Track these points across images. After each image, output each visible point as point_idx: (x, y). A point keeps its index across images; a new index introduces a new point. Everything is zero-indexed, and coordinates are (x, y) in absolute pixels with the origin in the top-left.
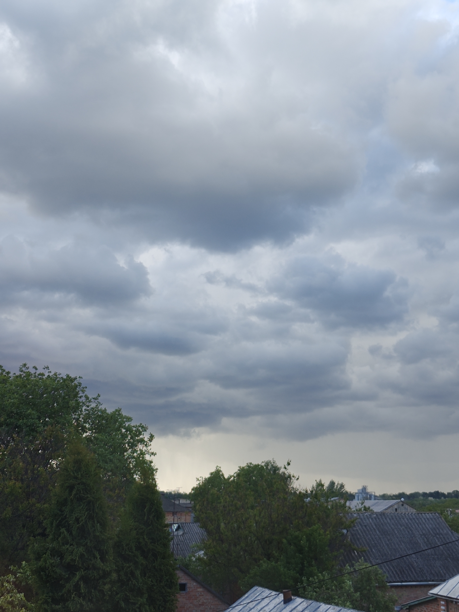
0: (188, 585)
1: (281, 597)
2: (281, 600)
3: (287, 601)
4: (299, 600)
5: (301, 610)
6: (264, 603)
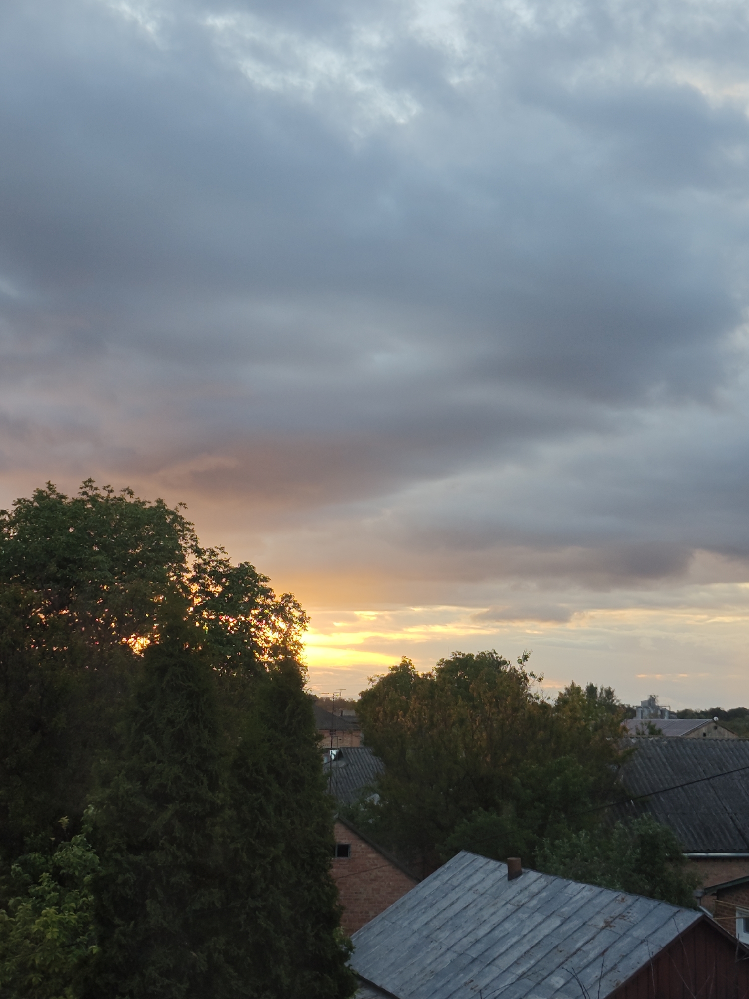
0: (353, 848)
1: (504, 869)
2: (503, 875)
3: (513, 875)
4: (533, 875)
5: (536, 891)
6: (476, 879)
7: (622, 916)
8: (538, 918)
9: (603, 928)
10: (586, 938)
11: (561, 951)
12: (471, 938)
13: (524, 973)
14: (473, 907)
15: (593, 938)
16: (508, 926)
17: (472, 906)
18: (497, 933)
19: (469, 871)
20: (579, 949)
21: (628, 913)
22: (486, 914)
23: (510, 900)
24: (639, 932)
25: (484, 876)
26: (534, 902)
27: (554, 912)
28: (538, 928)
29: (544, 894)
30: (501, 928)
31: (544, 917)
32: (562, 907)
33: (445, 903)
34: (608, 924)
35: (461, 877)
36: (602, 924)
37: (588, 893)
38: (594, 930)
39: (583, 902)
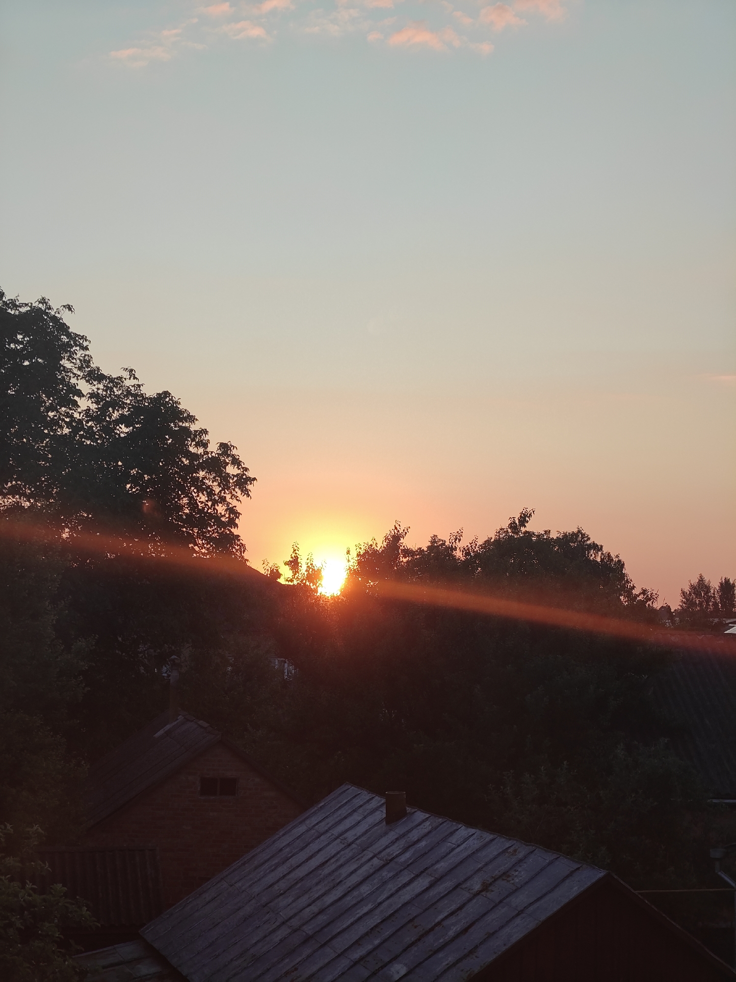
3: (394, 817)
5: (415, 839)
6: (348, 823)
7: (505, 875)
8: (405, 878)
9: (478, 893)
10: (454, 907)
11: (416, 927)
12: (314, 908)
13: (362, 958)
14: (333, 863)
15: (460, 908)
16: (365, 889)
17: (332, 861)
18: (349, 900)
19: (344, 812)
20: (439, 923)
21: (516, 871)
22: (345, 871)
23: (380, 852)
24: (520, 900)
25: (360, 818)
26: (408, 855)
27: (426, 869)
28: (400, 893)
29: (423, 843)
30: (355, 893)
31: (413, 876)
32: (437, 862)
33: (303, 856)
34: (486, 887)
35: (331, 821)
36: (477, 887)
37: (476, 842)
38: (467, 895)
39: (465, 854)
